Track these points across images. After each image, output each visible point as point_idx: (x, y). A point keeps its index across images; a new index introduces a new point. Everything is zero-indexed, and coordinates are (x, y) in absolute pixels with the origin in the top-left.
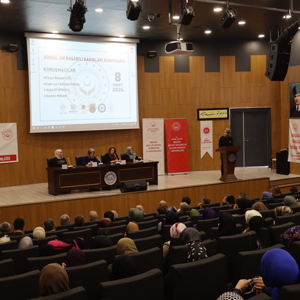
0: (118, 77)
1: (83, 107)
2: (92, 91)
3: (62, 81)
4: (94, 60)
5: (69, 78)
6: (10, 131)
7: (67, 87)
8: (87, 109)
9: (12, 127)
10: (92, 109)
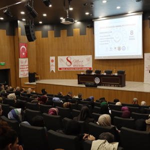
0: (132, 33)
1: (115, 48)
2: (119, 40)
3: (106, 37)
4: (120, 26)
5: (110, 35)
6: (89, 58)
7: (108, 40)
8: (117, 49)
9: (90, 57)
10: (119, 49)
